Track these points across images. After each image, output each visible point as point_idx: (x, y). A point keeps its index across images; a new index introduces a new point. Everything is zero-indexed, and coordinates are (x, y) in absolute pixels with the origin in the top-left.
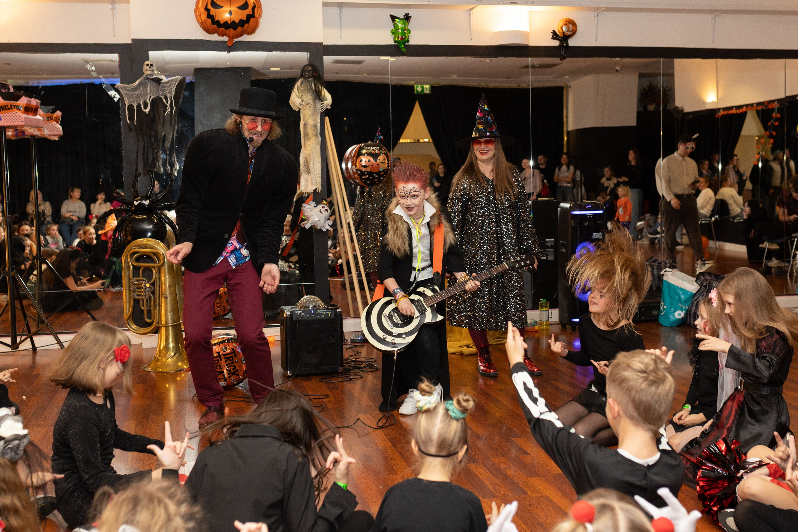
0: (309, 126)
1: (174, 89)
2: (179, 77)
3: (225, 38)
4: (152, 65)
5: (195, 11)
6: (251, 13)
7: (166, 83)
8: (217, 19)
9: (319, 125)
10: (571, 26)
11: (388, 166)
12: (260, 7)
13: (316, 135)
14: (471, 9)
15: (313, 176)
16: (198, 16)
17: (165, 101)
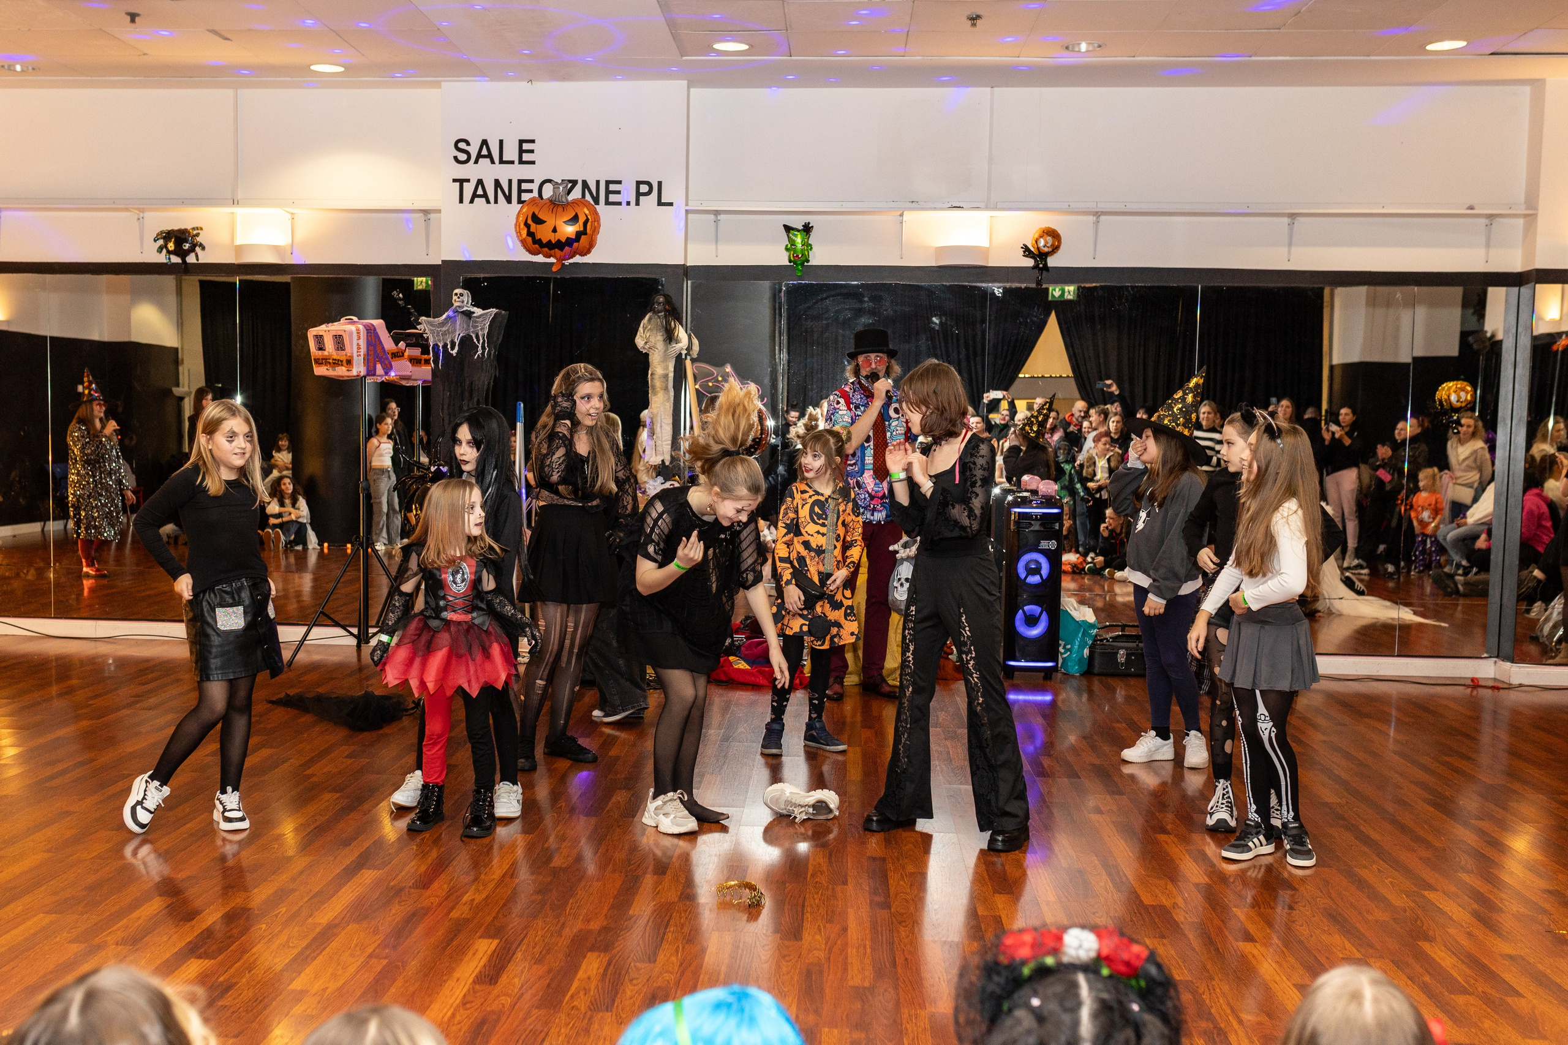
0: (656, 377)
1: (487, 325)
2: (494, 311)
3: (552, 260)
4: (462, 295)
5: (516, 225)
6: (582, 229)
7: (479, 317)
8: (538, 237)
9: (671, 375)
10: (1050, 239)
11: (761, 434)
12: (597, 219)
13: (666, 389)
14: (902, 215)
15: (659, 443)
16: (519, 233)
17: (475, 340)
